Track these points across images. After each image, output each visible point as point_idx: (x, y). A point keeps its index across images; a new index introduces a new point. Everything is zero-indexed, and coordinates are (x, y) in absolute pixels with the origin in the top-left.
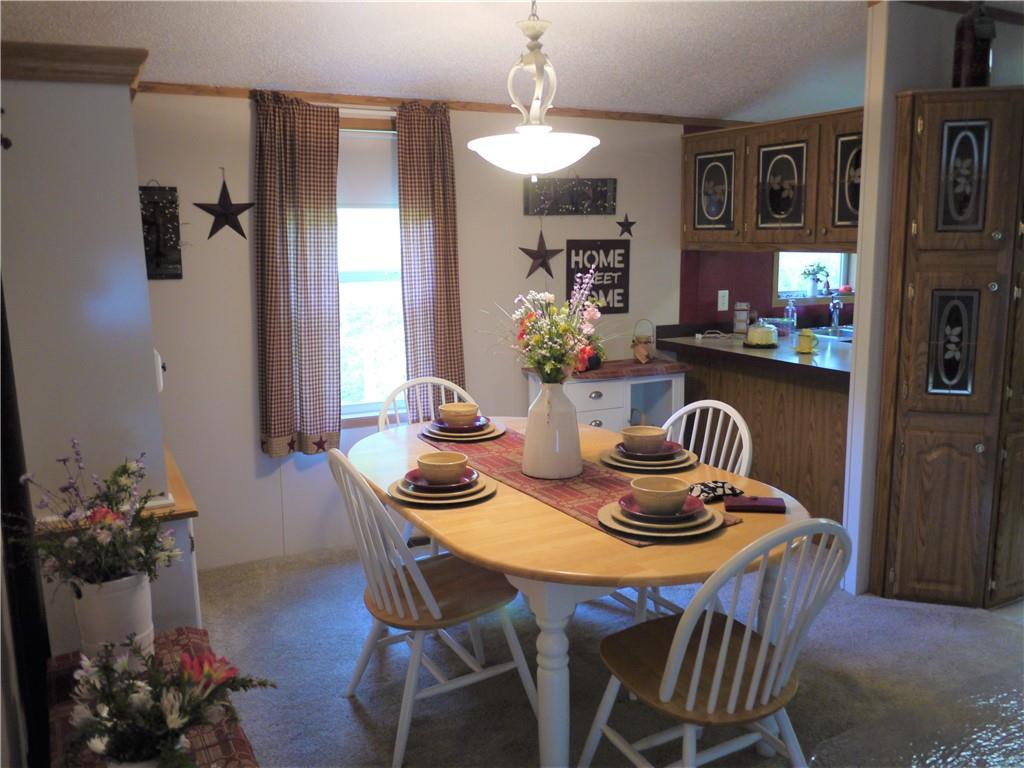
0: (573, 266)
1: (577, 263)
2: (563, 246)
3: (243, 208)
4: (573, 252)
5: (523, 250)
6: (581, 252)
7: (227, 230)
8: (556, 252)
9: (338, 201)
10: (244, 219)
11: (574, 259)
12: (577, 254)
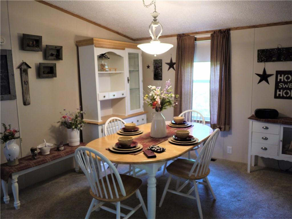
0: (279, 80)
1: (280, 79)
2: (275, 73)
3: (175, 63)
4: (279, 75)
5: (256, 74)
6: (283, 75)
7: (171, 69)
8: (270, 75)
9: (194, 61)
10: (175, 66)
11: (279, 78)
12: (281, 76)
